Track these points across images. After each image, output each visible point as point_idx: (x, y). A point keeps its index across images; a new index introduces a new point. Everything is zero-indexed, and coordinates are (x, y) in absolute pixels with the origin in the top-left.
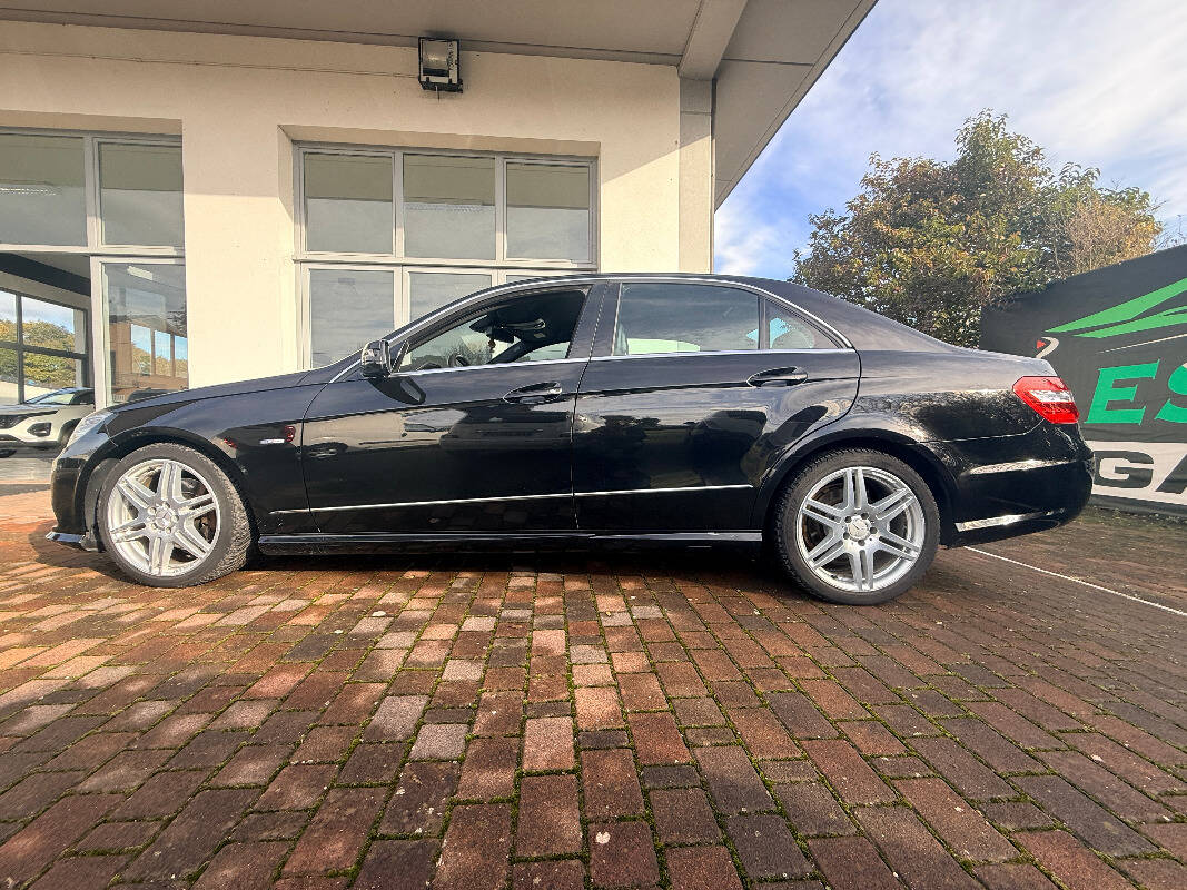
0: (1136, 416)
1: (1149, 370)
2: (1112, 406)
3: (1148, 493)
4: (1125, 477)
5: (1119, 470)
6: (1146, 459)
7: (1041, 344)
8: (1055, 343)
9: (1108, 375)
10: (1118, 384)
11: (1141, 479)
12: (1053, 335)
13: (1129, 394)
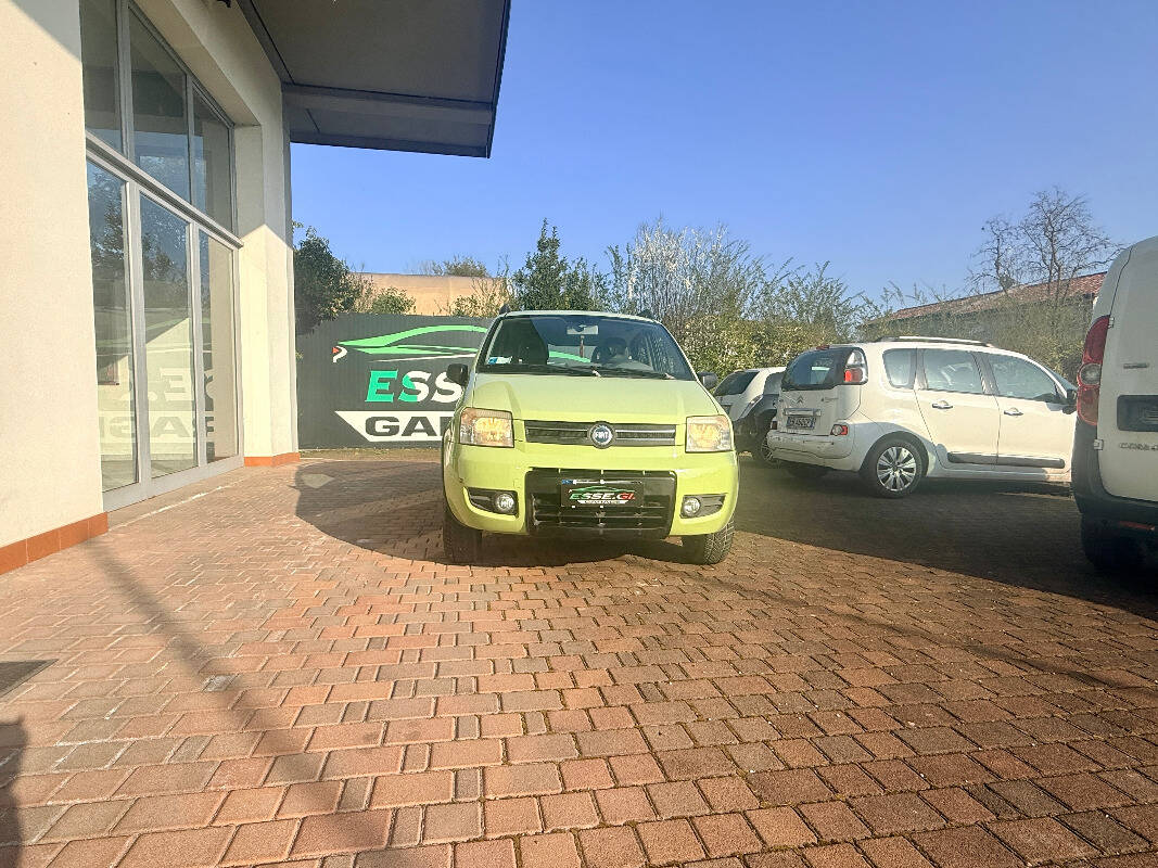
0: (390, 398)
1: (394, 375)
2: (379, 392)
3: (398, 438)
4: (387, 430)
5: (384, 427)
6: (396, 420)
7: (335, 351)
8: (344, 352)
9: (376, 375)
10: (381, 380)
11: (394, 431)
12: (342, 346)
13: (386, 386)
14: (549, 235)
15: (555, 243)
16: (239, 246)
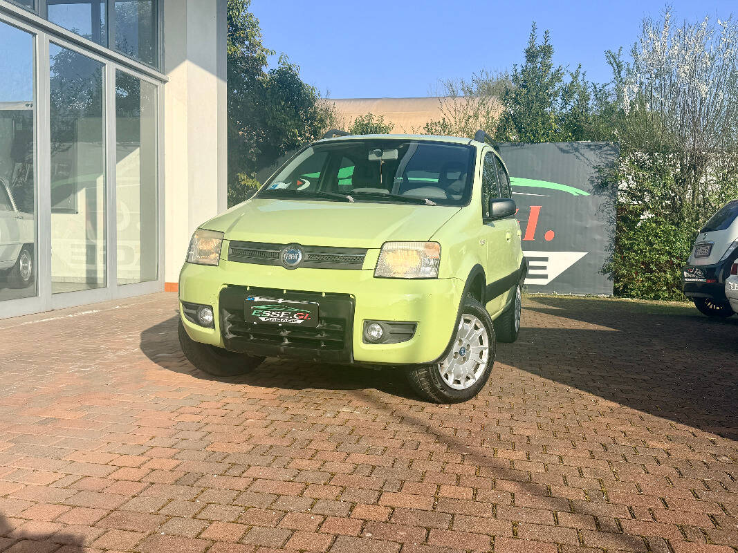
14: (540, 42)
15: (546, 51)
16: (165, 82)
